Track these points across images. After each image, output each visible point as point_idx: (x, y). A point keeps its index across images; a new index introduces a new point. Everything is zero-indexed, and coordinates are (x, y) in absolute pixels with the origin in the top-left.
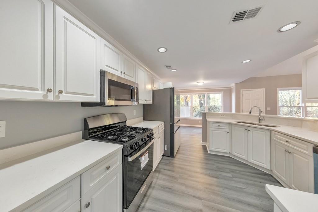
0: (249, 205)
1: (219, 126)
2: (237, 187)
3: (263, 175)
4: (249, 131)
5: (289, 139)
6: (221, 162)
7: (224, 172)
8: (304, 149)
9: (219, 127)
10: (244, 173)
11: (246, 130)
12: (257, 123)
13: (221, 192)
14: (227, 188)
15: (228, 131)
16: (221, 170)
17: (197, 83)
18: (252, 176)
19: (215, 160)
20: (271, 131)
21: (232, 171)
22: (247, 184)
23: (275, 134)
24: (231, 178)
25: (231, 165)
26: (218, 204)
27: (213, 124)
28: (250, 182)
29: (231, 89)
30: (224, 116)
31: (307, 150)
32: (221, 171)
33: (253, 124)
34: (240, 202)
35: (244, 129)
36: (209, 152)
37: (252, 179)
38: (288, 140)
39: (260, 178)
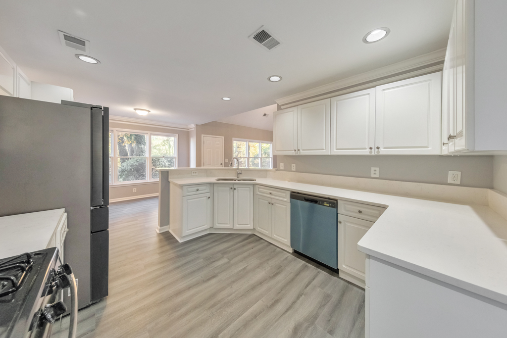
0: (261, 283)
1: (198, 190)
2: (240, 271)
3: (249, 238)
4: (235, 189)
5: (272, 190)
6: (205, 248)
7: (217, 260)
8: (284, 197)
9: (198, 192)
10: (236, 246)
11: (231, 188)
12: (236, 178)
13: (232, 294)
14: (233, 282)
15: (208, 195)
16: (212, 260)
17: (135, 109)
18: (244, 246)
19: (197, 249)
20: (254, 185)
21: (224, 252)
22: (245, 258)
23: (258, 187)
24: (228, 262)
25: (218, 245)
26: (239, 316)
27: (189, 189)
28: (246, 254)
29: (188, 131)
30: (197, 174)
31: (285, 198)
32: (214, 262)
33: (232, 180)
34: (253, 288)
35: (228, 188)
36: (180, 241)
37: (245, 248)
38: (271, 192)
39: (249, 243)
